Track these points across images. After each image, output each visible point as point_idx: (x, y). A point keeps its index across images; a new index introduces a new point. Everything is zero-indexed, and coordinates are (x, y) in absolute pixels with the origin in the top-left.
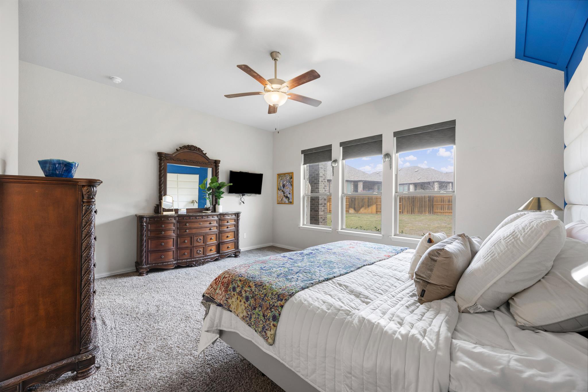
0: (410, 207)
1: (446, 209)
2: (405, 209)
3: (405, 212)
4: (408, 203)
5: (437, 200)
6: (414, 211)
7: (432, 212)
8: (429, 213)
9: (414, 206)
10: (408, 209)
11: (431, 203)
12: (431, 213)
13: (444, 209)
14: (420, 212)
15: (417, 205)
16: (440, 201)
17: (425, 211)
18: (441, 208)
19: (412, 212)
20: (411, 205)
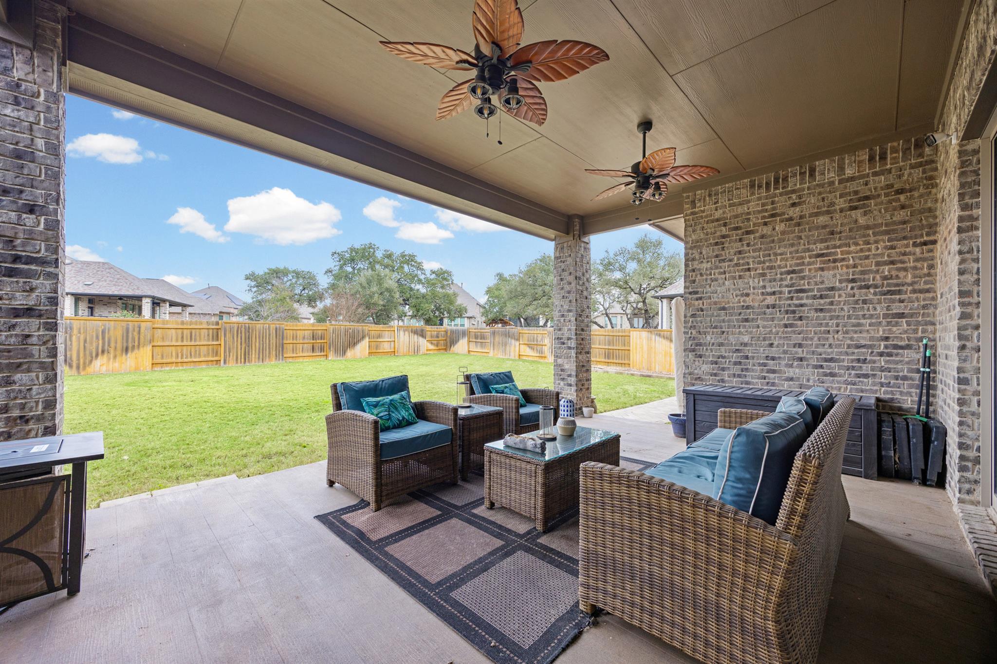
0: (241, 349)
10: (237, 352)
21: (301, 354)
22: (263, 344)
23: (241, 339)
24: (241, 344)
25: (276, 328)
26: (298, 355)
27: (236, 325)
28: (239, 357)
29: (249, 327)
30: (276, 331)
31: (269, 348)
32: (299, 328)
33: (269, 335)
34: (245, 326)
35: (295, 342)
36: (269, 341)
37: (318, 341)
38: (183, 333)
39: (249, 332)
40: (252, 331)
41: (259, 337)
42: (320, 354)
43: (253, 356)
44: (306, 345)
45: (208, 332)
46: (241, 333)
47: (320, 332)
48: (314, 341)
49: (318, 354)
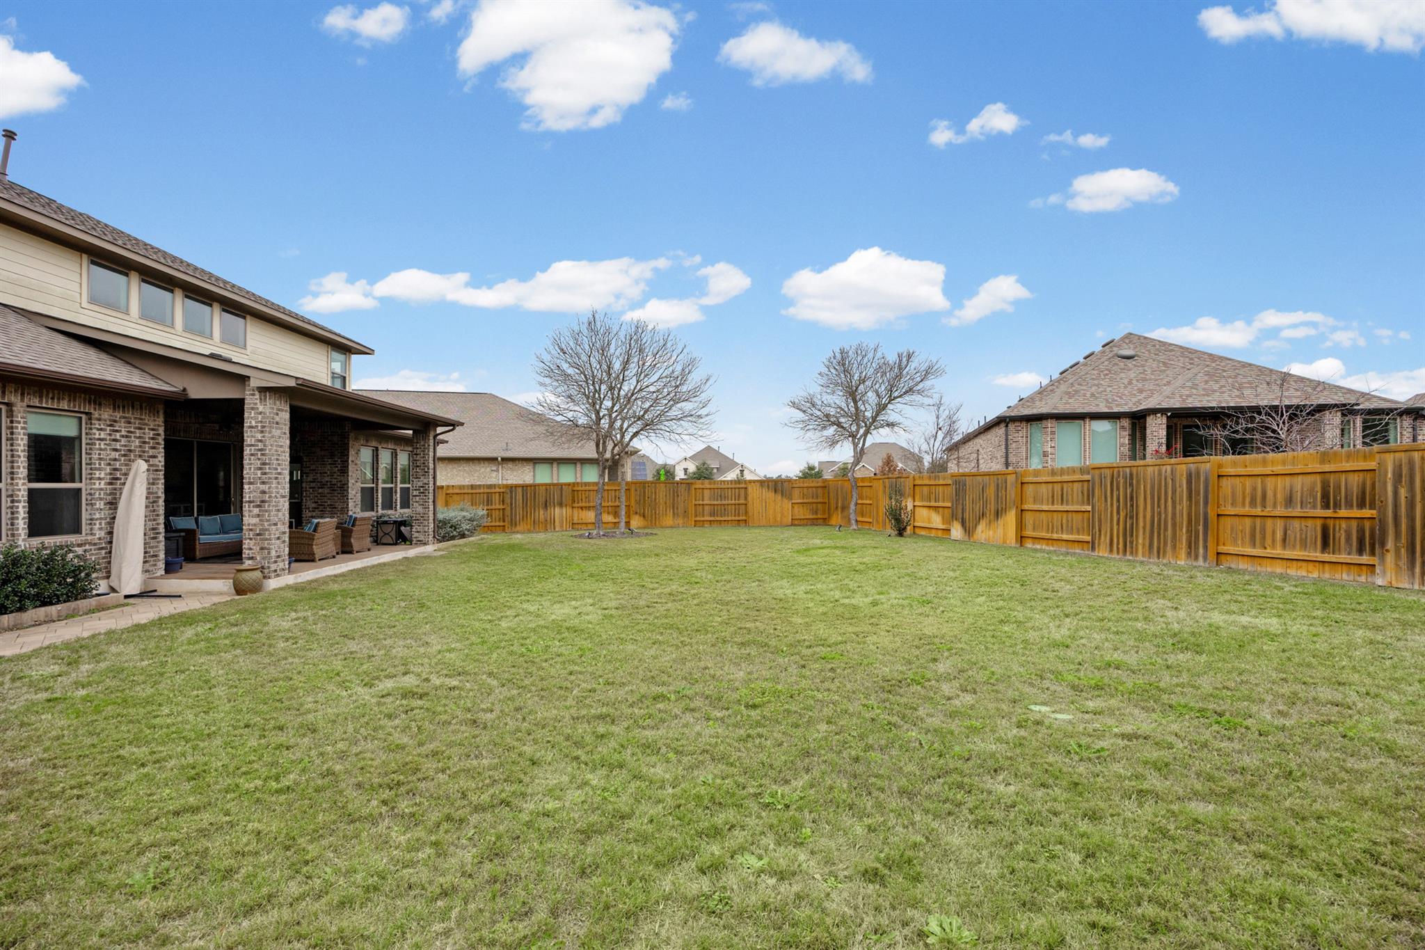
0: (1118, 524)
1: (1274, 541)
2: (1103, 533)
3: (1102, 546)
4: (1112, 505)
5: (1233, 493)
6: (1131, 543)
7: (1201, 551)
8: (1189, 554)
9: (1132, 517)
10: (1112, 530)
11: (1197, 503)
12: (1196, 558)
13: (1268, 542)
14: (1157, 549)
15: (1145, 517)
16: (1248, 500)
17: (1174, 547)
18: (1253, 536)
19: (1127, 545)
20: (1122, 515)
21: (1278, 551)
22: (1159, 514)
23: (1118, 500)
24: (1118, 513)
25: (1189, 476)
26: (1269, 552)
27: (1108, 472)
28: (1115, 540)
29: (1131, 475)
30: (1189, 482)
31: (1174, 525)
32: (1268, 470)
33: (1174, 492)
34: (1125, 474)
35: (1258, 511)
36: (1174, 507)
37: (1343, 513)
38: (1053, 489)
39: (1131, 484)
40: (1138, 482)
41: (1152, 498)
42: (1355, 558)
43: (1140, 541)
44: (1296, 524)
45: (1083, 486)
46: (1118, 489)
47: (1355, 480)
48: (1329, 513)
49: (1343, 557)
